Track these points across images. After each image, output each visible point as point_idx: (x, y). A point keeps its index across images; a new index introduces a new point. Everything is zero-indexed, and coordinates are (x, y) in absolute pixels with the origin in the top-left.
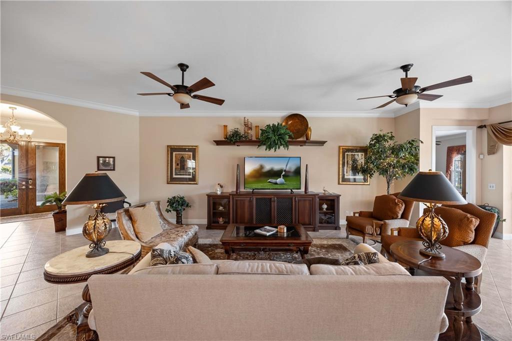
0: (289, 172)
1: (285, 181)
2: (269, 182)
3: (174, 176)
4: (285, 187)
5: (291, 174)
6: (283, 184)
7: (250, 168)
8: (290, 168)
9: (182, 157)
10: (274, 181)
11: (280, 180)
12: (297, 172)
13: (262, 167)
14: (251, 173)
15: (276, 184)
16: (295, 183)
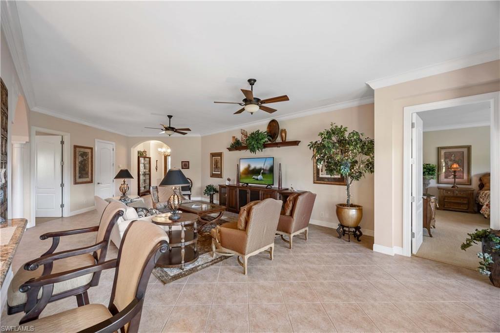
0: (265, 170)
1: (263, 178)
2: (253, 178)
3: (214, 173)
4: (263, 182)
5: (267, 172)
6: (261, 180)
7: (243, 167)
8: (267, 167)
9: (217, 160)
10: (256, 177)
11: (260, 177)
12: (271, 170)
13: (249, 166)
14: (243, 171)
15: (257, 180)
16: (269, 180)
